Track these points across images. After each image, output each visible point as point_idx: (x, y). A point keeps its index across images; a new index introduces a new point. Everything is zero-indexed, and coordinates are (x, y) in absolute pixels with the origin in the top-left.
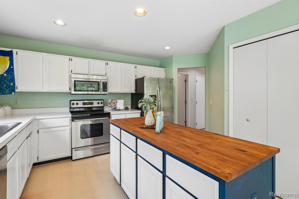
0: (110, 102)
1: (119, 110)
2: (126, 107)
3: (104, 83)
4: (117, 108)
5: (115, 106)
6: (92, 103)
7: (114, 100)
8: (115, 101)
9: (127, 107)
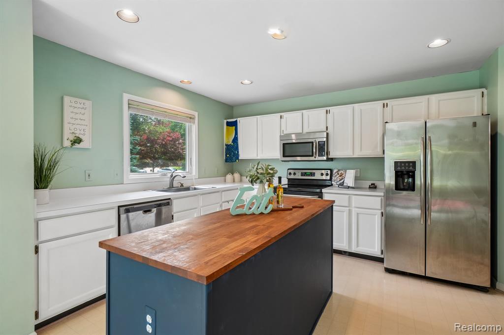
0: (336, 173)
1: (349, 187)
2: (372, 184)
3: (320, 143)
4: (345, 184)
5: (342, 181)
6: (313, 174)
7: (342, 170)
8: (342, 172)
9: (374, 184)
